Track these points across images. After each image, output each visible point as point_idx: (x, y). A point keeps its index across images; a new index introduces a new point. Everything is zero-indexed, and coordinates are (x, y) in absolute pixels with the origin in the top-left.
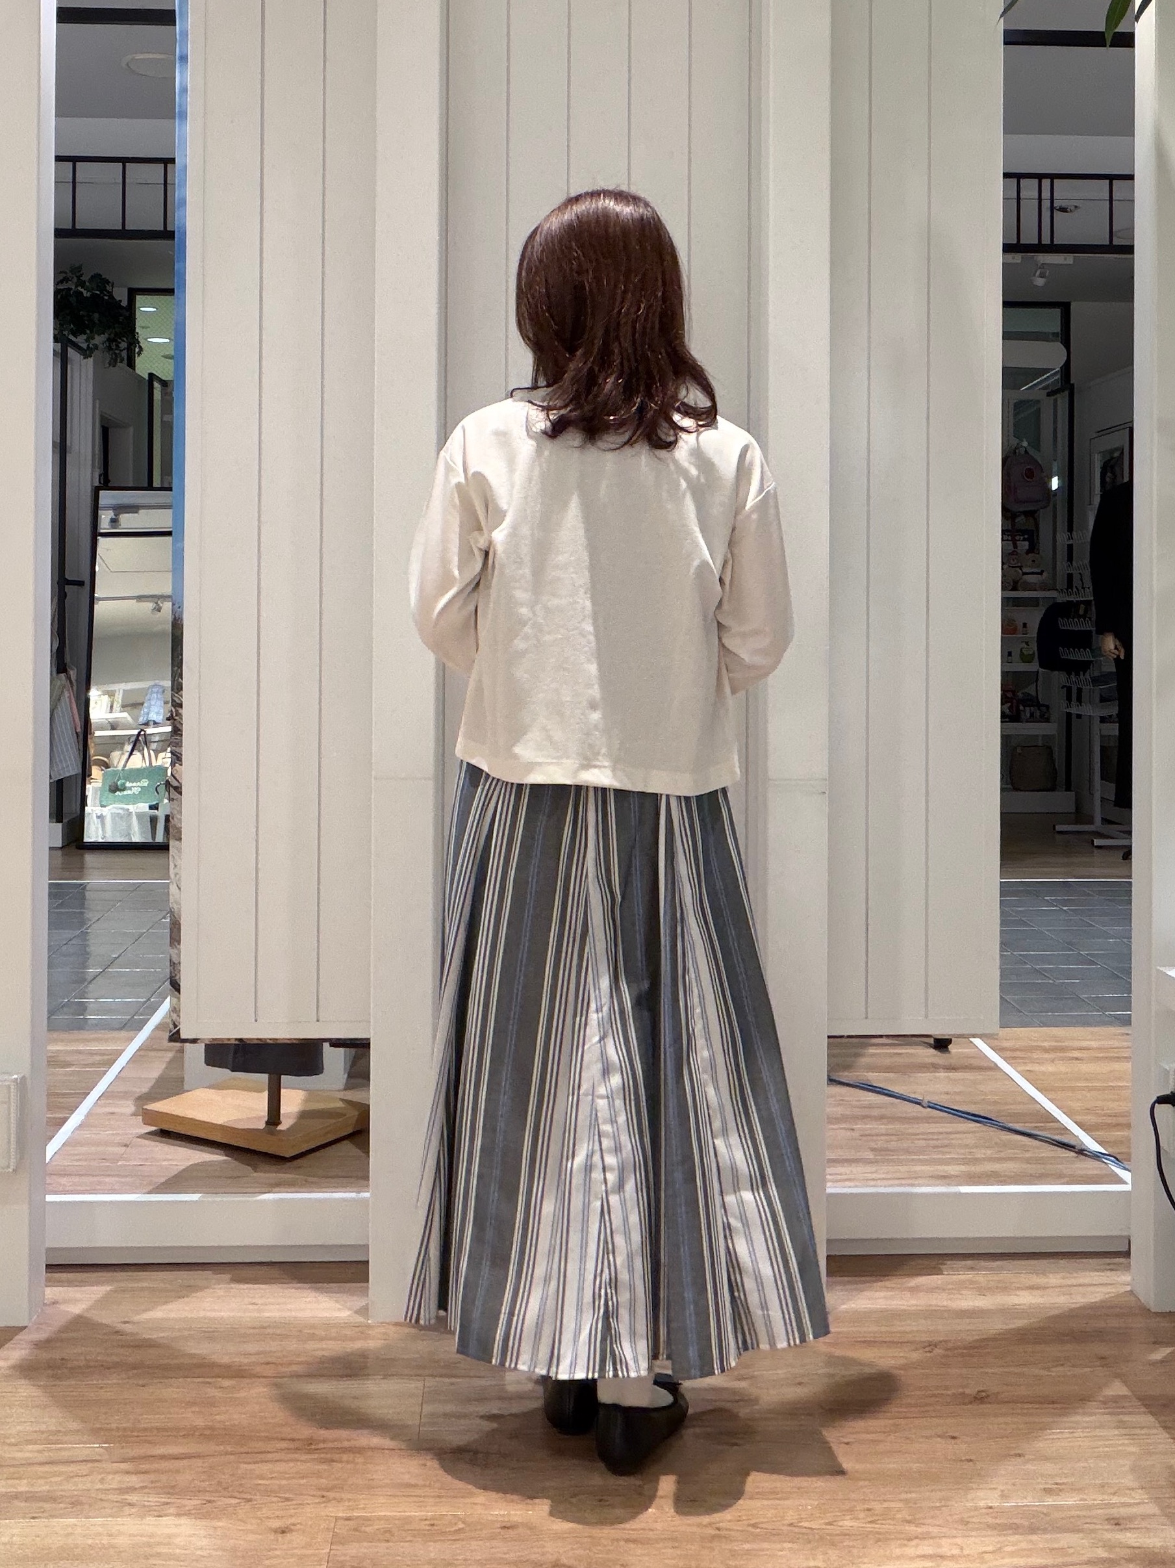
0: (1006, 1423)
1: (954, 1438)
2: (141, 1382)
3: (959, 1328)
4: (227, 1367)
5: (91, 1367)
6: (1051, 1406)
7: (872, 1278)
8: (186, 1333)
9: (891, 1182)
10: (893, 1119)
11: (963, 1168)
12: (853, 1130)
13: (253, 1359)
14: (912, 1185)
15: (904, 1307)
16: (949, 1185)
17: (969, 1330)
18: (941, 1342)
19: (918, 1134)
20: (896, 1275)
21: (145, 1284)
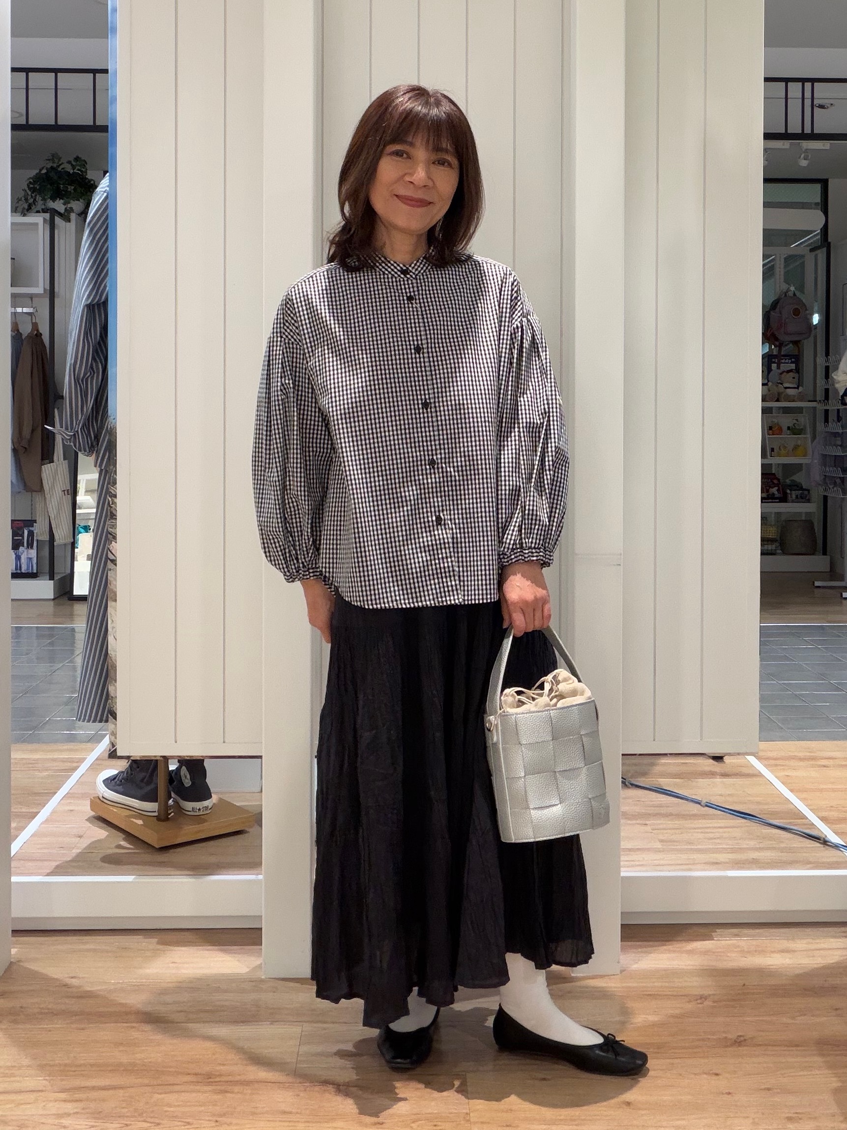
0: (759, 1063)
1: (717, 1074)
2: (83, 1026)
4: (149, 1014)
5: (45, 1013)
6: (794, 1048)
7: (658, 943)
8: (119, 986)
9: (673, 868)
10: (680, 816)
11: (731, 856)
12: (646, 825)
15: (682, 967)
16: (719, 869)
18: (710, 995)
19: (696, 829)
20: (676, 941)
21: (92, 946)
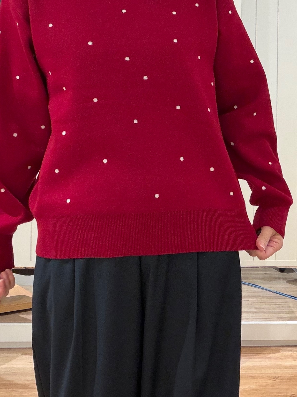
3: (286, 372)
4: (21, 384)
7: (255, 354)
8: (6, 373)
10: (263, 297)
11: (288, 315)
12: (249, 301)
13: (30, 382)
14: (270, 321)
15: (266, 365)
17: (289, 372)
18: (279, 377)
19: (273, 303)
20: (264, 353)
